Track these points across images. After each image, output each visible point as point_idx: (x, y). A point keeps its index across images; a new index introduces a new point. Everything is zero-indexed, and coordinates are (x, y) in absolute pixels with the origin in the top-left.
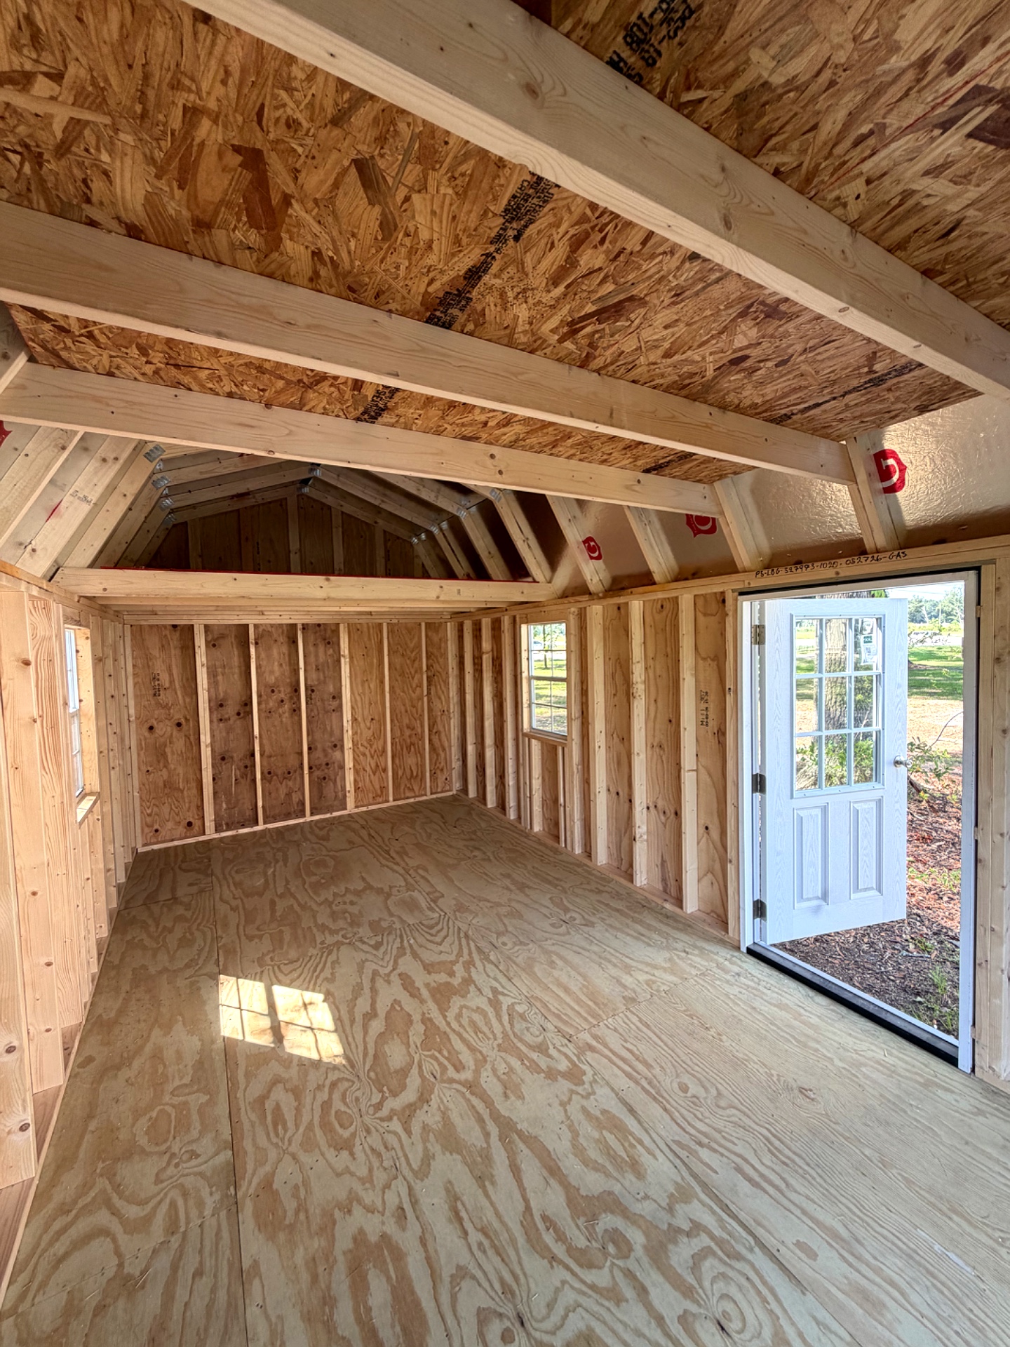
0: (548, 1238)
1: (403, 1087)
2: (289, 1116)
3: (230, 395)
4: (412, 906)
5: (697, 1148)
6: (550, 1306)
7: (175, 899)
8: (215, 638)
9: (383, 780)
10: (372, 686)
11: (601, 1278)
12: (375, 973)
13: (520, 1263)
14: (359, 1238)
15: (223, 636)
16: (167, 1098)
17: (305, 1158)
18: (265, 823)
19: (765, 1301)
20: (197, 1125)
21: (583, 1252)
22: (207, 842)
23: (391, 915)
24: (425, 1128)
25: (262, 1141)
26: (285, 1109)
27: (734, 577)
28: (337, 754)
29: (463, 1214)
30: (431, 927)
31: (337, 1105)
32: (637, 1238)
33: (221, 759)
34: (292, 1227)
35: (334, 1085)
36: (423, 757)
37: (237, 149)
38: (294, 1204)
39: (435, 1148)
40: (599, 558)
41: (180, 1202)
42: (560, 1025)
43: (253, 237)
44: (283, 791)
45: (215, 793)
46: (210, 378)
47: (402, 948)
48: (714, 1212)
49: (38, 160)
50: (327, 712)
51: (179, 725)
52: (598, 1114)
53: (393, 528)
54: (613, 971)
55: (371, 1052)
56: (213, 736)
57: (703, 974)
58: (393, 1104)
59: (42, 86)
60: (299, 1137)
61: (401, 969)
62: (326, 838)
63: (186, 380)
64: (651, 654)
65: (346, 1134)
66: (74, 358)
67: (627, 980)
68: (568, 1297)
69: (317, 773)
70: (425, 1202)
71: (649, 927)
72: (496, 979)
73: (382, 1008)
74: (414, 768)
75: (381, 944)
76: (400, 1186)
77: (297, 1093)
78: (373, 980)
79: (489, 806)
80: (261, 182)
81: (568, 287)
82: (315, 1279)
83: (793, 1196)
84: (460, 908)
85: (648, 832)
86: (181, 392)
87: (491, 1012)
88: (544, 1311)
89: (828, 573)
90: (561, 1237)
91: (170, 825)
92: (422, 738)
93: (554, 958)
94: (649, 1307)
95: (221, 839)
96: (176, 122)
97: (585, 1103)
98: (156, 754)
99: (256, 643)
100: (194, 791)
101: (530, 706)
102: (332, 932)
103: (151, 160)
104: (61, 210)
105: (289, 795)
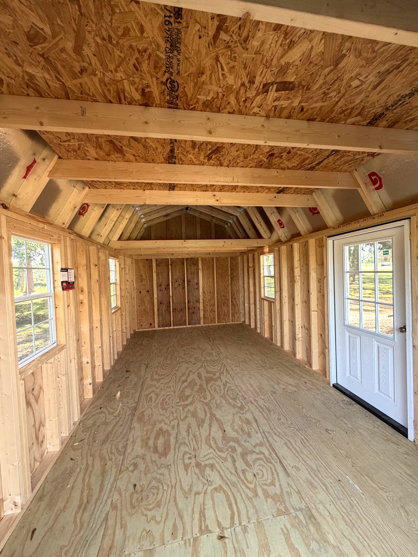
0: (212, 443)
1: (187, 400)
2: (153, 400)
3: (134, 189)
4: (210, 354)
5: (274, 435)
6: (205, 456)
7: (142, 344)
8: (159, 263)
9: (214, 315)
10: (210, 280)
11: (223, 455)
12: (191, 371)
13: (201, 445)
14: (161, 429)
15: (161, 263)
16: (125, 390)
17: (154, 410)
18: (173, 326)
19: (273, 474)
20: (130, 397)
21: (221, 448)
22: (155, 330)
23: (202, 356)
24: (189, 410)
25: (145, 403)
26: (153, 398)
27: (326, 230)
28: (198, 304)
29: (190, 431)
30: (214, 361)
31: (167, 400)
32: (239, 450)
33: (160, 303)
34: (145, 423)
35: (168, 395)
36: (229, 307)
37: (107, 141)
38: (147, 418)
39: (189, 415)
40: (283, 227)
41: (122, 411)
42: (244, 394)
43: (119, 155)
44: (180, 316)
45: (158, 315)
46: (127, 185)
47: (202, 366)
48: (269, 450)
49: (76, 151)
50: (194, 289)
51: (148, 291)
52: (244, 419)
53: (218, 222)
54: (272, 383)
55: (181, 390)
56: (158, 296)
57: (309, 390)
58: (183, 403)
59: (72, 140)
60: (154, 405)
61: (199, 371)
62: (191, 332)
63: (122, 187)
64: (302, 264)
65: (166, 407)
66: (97, 186)
67: (276, 386)
68: (211, 456)
69: (191, 311)
70: (181, 427)
71: (295, 372)
72: (228, 379)
73: (189, 380)
74: (226, 312)
75: (196, 363)
76: (176, 422)
77: (157, 395)
78: (189, 372)
79: (252, 327)
80: (115, 145)
81: (198, 148)
82: (147, 433)
83: (302, 455)
84: (227, 357)
85: (302, 337)
86: (122, 190)
87: (222, 387)
88: (202, 456)
89: (357, 226)
90: (216, 443)
91: (145, 324)
92: (229, 301)
93: (252, 376)
94: (234, 465)
95: (159, 330)
96: (95, 140)
97: (241, 415)
98: (142, 301)
99: (171, 265)
100: (152, 313)
101: (264, 288)
102: (182, 358)
103: (94, 147)
104: (83, 159)
105: (181, 317)
